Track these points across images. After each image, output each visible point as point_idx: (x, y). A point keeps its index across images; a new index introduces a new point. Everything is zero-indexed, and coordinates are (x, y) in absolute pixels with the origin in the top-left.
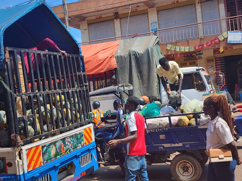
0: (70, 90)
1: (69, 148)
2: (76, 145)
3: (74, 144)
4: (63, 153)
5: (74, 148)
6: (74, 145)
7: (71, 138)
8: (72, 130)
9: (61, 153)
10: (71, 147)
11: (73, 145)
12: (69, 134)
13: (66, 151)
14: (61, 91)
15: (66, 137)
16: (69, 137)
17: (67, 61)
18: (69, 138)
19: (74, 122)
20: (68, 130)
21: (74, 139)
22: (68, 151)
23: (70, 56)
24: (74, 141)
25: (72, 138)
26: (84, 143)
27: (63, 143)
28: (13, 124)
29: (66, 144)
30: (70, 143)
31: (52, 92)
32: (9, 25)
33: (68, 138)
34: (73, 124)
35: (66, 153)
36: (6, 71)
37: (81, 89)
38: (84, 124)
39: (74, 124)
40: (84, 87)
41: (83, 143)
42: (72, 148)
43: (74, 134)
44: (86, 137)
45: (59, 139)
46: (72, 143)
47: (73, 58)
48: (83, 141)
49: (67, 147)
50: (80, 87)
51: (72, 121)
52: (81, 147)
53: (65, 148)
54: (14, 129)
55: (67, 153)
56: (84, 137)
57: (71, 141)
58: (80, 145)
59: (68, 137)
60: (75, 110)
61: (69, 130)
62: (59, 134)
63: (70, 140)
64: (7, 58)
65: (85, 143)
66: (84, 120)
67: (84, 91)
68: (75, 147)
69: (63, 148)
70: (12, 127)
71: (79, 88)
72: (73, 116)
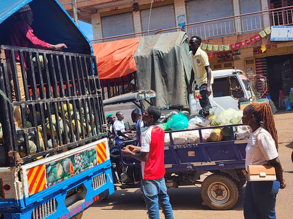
0: (80, 97)
1: (78, 168)
2: (87, 164)
3: (85, 163)
4: (72, 173)
5: (85, 168)
6: (85, 164)
7: (82, 156)
8: (82, 145)
9: (69, 173)
10: (82, 167)
11: (83, 164)
12: (78, 151)
13: (75, 171)
14: (69, 98)
15: (75, 155)
16: (78, 154)
17: (76, 63)
18: (79, 155)
19: (84, 136)
20: (77, 145)
21: (84, 156)
22: (78, 171)
23: (80, 57)
24: (85, 159)
25: (83, 156)
26: (97, 161)
27: (71, 162)
28: (11, 138)
29: (75, 163)
30: (80, 161)
31: (58, 100)
32: (5, 18)
33: (77, 155)
34: (84, 139)
35: (75, 173)
36: (2, 74)
37: (93, 96)
38: (97, 138)
39: (85, 138)
40: (97, 94)
41: (95, 161)
42: (83, 168)
43: (85, 151)
44: (99, 155)
46: (82, 161)
47: (82, 58)
48: (96, 159)
49: (77, 166)
50: (92, 94)
51: (82, 134)
52: (93, 166)
53: (73, 167)
54: (12, 144)
55: (77, 174)
56: (97, 154)
57: (81, 159)
58: (92, 163)
59: (77, 154)
60: (86, 122)
61: (78, 145)
62: (66, 151)
64: (2, 59)
65: (98, 162)
66: (97, 134)
69: (72, 167)
70: (9, 141)
72: (84, 129)
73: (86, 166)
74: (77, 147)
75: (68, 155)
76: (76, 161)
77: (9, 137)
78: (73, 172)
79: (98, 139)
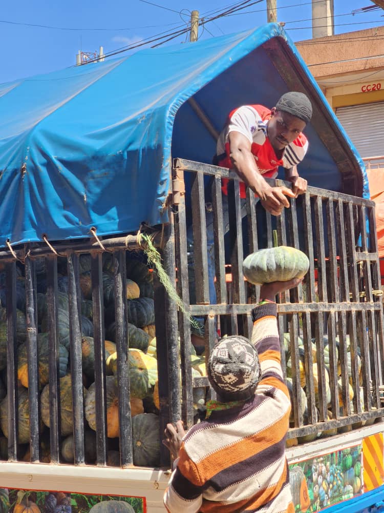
0: (333, 306)
1: (319, 495)
2: (339, 487)
3: (335, 483)
4: (304, 508)
5: (333, 498)
6: (335, 488)
7: (328, 463)
8: (331, 436)
9: (298, 506)
10: (327, 493)
11: (331, 486)
12: (322, 450)
13: (313, 502)
14: (310, 307)
15: (313, 459)
16: (322, 459)
17: (332, 215)
18: (322, 462)
19: (338, 409)
20: (319, 434)
21: (334, 465)
22: (317, 504)
23: (341, 200)
24: (335, 475)
25: (331, 464)
26: (363, 484)
27: (304, 477)
28: (180, 395)
29: (312, 481)
30: (324, 478)
31: (287, 308)
32: (189, 93)
33: (319, 460)
34: (336, 418)
35: (311, 507)
36: (173, 231)
37: (364, 307)
38: (364, 422)
39: (339, 418)
40: (372, 301)
41: (358, 483)
42: (330, 496)
43: (336, 452)
44: (367, 466)
45: (297, 460)
46: (329, 478)
47: (345, 205)
48: (358, 476)
49: (316, 488)
50: (362, 300)
51: (332, 407)
52: (351, 495)
53: (309, 492)
54: (180, 411)
55: (315, 511)
56: (362, 465)
57: (328, 471)
58: (350, 488)
59: (319, 457)
60: (343, 375)
61: (321, 435)
62: (294, 446)
63: (324, 469)
64: (179, 194)
65: (365, 486)
66: (366, 408)
67: (369, 313)
68: (338, 493)
69: (305, 492)
70: (175, 404)
71: (358, 302)
72: (337, 391)
73: (337, 494)
74: (317, 438)
75: (298, 457)
76: (315, 477)
77: (174, 393)
78: (307, 504)
79: (367, 425)
